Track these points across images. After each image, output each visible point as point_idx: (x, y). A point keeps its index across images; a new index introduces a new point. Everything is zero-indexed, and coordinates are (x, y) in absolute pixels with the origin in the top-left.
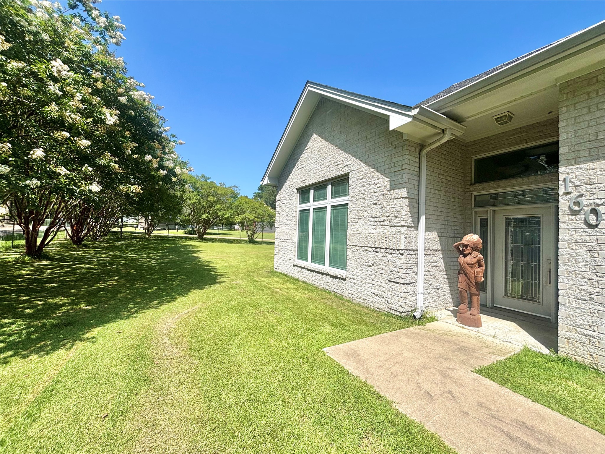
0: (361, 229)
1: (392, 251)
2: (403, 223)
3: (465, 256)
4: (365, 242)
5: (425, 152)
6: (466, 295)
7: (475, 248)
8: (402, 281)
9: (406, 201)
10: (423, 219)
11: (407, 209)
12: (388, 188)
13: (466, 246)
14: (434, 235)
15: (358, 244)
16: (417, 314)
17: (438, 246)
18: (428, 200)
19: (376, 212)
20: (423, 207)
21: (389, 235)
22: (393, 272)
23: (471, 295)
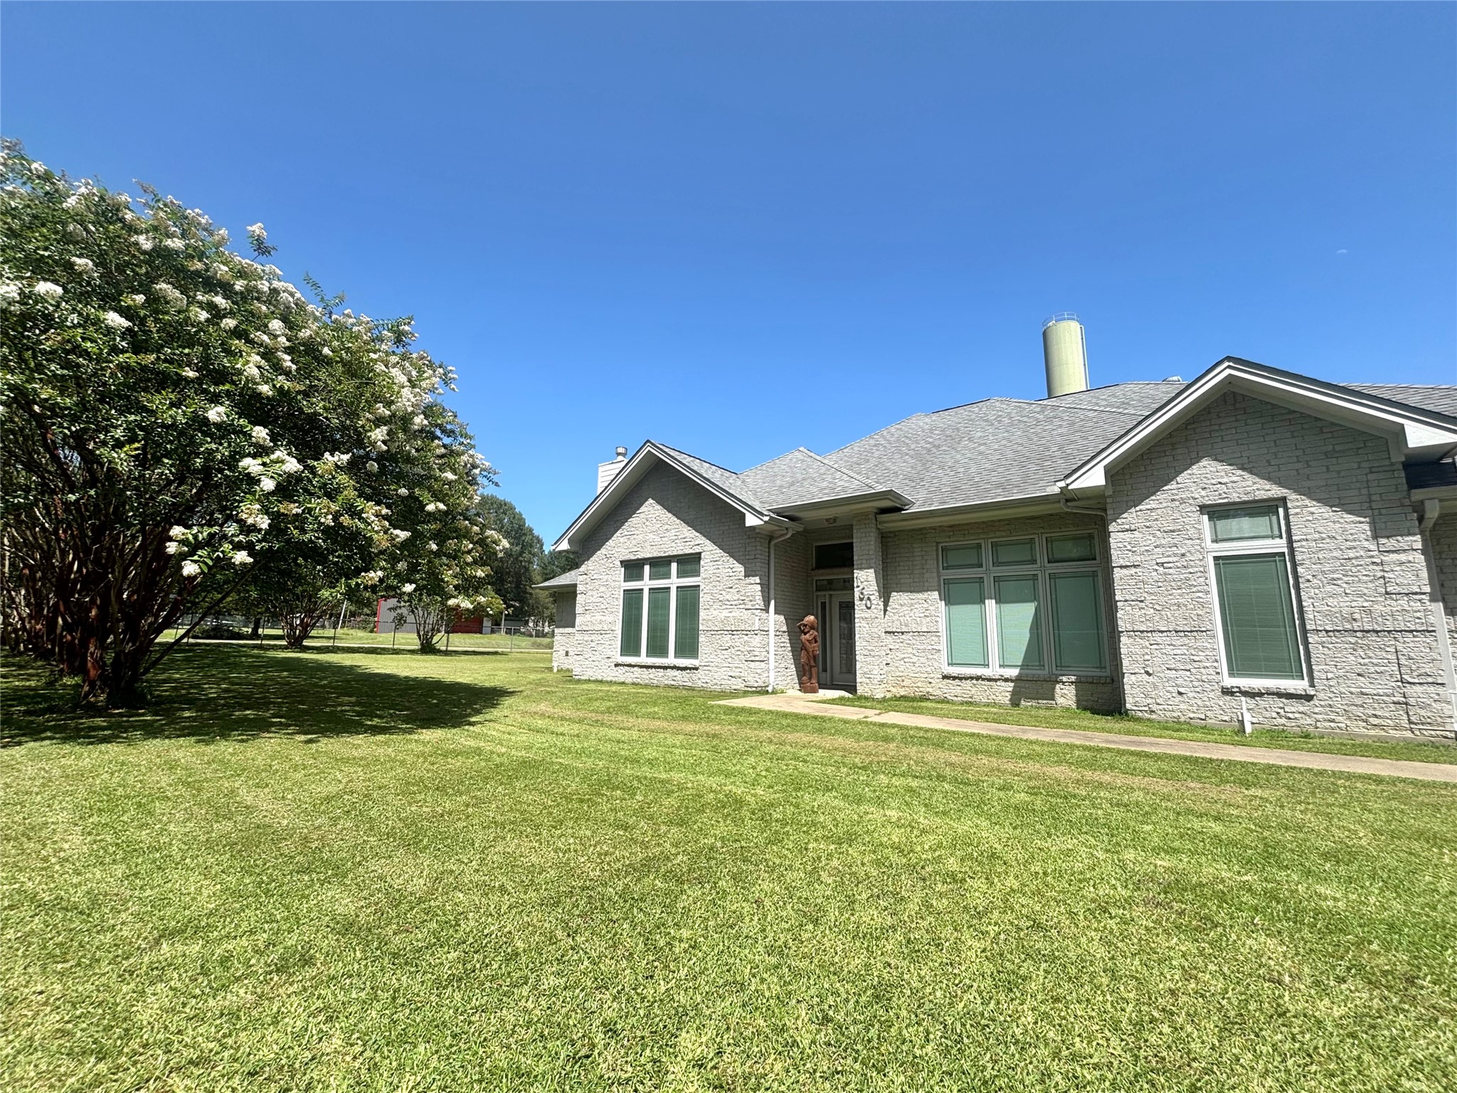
0: (716, 613)
1: (747, 632)
2: (757, 607)
3: (805, 634)
4: (720, 626)
5: (773, 543)
6: (807, 668)
7: (812, 628)
8: (757, 658)
9: (759, 587)
10: (773, 603)
11: (760, 593)
12: (743, 573)
13: (805, 625)
14: (782, 618)
15: (713, 628)
16: (770, 689)
17: (785, 628)
18: (776, 585)
19: (732, 596)
20: (772, 592)
21: (745, 617)
22: (749, 652)
23: (811, 667)
